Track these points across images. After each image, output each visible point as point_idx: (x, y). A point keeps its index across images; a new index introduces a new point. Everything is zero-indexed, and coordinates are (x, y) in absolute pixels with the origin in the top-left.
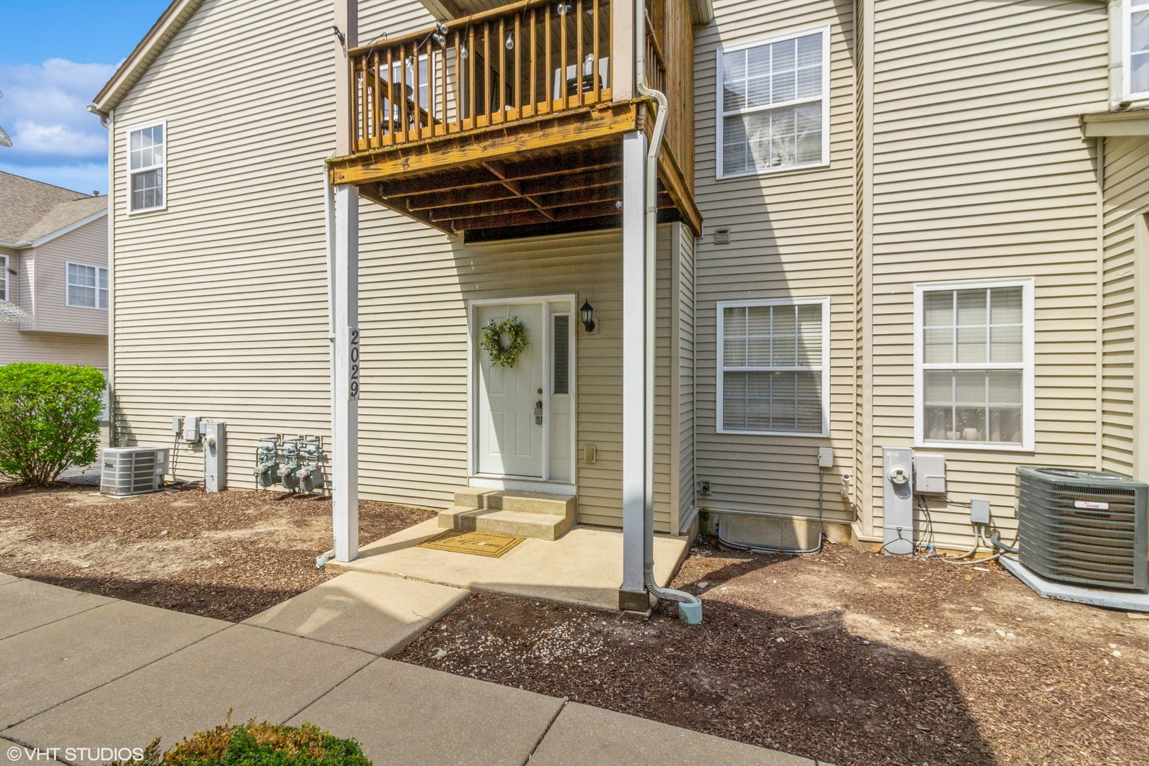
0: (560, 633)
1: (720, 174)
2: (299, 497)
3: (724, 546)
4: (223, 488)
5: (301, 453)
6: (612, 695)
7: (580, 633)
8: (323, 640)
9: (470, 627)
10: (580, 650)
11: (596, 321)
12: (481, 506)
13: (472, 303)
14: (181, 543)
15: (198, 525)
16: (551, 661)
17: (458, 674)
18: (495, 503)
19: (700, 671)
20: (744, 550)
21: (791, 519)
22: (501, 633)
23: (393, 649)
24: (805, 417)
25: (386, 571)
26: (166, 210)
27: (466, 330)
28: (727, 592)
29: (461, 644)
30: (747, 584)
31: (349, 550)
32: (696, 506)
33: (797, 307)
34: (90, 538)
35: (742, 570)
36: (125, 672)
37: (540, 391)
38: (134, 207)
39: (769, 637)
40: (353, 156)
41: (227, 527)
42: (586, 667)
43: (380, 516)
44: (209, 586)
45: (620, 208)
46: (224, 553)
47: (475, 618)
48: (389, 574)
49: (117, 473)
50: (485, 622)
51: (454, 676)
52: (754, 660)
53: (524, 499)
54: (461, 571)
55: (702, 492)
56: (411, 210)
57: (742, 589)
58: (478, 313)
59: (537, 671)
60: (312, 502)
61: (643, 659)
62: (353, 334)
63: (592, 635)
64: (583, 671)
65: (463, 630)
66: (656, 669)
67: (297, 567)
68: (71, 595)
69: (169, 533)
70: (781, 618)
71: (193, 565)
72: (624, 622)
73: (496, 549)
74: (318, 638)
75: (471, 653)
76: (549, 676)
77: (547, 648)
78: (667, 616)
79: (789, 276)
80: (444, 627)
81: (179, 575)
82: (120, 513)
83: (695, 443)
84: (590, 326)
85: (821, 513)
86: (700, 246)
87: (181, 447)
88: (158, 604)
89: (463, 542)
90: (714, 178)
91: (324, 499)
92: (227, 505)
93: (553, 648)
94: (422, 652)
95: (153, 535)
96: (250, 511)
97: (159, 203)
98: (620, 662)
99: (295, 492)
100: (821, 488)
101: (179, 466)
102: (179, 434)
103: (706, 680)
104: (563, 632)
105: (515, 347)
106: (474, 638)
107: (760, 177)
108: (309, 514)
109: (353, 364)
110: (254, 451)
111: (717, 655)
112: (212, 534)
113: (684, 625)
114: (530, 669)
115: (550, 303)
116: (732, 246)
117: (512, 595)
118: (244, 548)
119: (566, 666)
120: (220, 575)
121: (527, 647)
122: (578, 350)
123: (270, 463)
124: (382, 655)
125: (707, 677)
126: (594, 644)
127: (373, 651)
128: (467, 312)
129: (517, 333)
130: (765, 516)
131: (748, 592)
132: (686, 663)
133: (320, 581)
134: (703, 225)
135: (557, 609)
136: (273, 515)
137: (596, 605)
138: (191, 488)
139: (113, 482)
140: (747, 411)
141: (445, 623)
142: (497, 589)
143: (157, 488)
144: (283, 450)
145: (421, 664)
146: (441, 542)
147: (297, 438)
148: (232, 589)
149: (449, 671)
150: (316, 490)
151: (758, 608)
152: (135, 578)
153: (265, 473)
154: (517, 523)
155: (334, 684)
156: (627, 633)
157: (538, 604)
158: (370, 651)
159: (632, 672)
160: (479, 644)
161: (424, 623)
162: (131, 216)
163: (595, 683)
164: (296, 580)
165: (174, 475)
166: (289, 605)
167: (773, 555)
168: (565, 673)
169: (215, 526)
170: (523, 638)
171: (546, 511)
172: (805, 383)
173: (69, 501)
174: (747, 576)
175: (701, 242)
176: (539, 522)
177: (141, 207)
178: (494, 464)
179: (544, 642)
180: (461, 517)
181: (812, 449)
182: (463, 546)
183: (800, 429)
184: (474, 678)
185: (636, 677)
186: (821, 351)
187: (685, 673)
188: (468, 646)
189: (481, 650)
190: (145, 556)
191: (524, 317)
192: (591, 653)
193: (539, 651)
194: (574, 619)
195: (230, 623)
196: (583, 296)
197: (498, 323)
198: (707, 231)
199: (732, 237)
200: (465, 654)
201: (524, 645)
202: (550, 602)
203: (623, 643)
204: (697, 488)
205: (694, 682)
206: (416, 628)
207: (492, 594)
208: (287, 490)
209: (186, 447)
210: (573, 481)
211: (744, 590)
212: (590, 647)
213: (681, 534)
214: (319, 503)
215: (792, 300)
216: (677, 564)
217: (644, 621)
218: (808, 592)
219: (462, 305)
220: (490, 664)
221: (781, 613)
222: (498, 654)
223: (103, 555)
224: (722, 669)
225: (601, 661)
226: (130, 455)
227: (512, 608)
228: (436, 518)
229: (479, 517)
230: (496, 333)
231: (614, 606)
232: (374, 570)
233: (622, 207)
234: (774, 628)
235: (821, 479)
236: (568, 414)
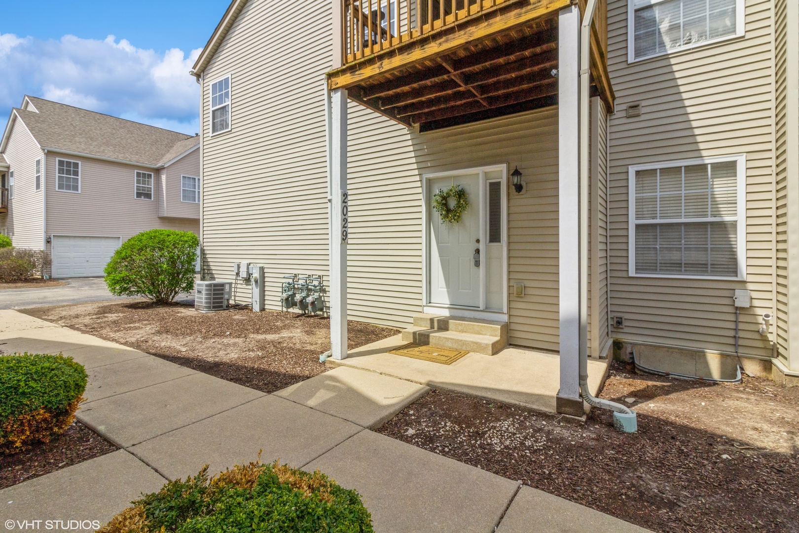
0: (507, 427)
1: (631, 59)
2: (308, 317)
3: (640, 370)
4: (263, 309)
5: (310, 287)
6: (562, 485)
7: (524, 429)
8: (325, 411)
9: (432, 414)
10: (527, 443)
11: (523, 184)
12: (432, 327)
13: (425, 176)
14: (237, 340)
15: (247, 330)
16: (501, 449)
17: (426, 449)
18: (443, 325)
19: (646, 475)
20: (662, 376)
21: (704, 352)
22: (457, 421)
23: (375, 424)
24: (719, 263)
25: (367, 368)
26: (231, 131)
27: (420, 196)
28: (656, 408)
29: (426, 426)
30: (675, 404)
31: (341, 352)
32: (610, 336)
33: (709, 166)
34: (187, 334)
35: (667, 392)
36: (201, 418)
37: (478, 241)
38: (214, 131)
39: (712, 452)
40: (344, 67)
41: (264, 332)
42: (533, 457)
43: (361, 331)
44: (253, 368)
45: (555, 74)
46: (262, 348)
47: (435, 407)
48: (369, 370)
49: (204, 296)
50: (443, 412)
51: (423, 450)
52: (701, 472)
53: (466, 322)
54: (422, 372)
55: (615, 325)
56: (382, 108)
57: (670, 407)
58: (430, 183)
59: (491, 456)
60: (317, 320)
61: (586, 457)
62: (344, 196)
63: (535, 431)
64: (531, 461)
65: (426, 416)
66: (600, 468)
67: (307, 361)
68: (174, 367)
69: (231, 333)
70: (721, 437)
71: (243, 354)
72: (562, 424)
73: (447, 359)
74: (322, 410)
75: (435, 434)
76: (502, 460)
77: (497, 437)
78: (601, 423)
79: (699, 139)
80: (411, 412)
81: (236, 360)
82: (204, 320)
83: (609, 285)
84: (519, 188)
85: (736, 349)
86: (612, 121)
87: (239, 282)
88: (222, 377)
89: (421, 352)
90: (625, 63)
91: (324, 318)
92: (264, 319)
93: (502, 438)
94: (396, 429)
95: (222, 335)
96: (278, 324)
97: (227, 127)
98: (565, 457)
99: (305, 313)
100: (737, 326)
101: (238, 294)
102: (238, 274)
103: (654, 485)
104: (509, 426)
105: (460, 207)
106: (435, 423)
107: (670, 56)
108: (315, 327)
109: (344, 217)
110: (280, 285)
111: (660, 462)
112: (255, 336)
113: (619, 431)
114: (485, 453)
115: (485, 173)
116: (643, 118)
117: (463, 393)
118: (274, 346)
119: (515, 454)
120: (259, 362)
121: (479, 435)
122: (508, 207)
123: (290, 293)
124: (367, 428)
125: (655, 482)
126: (538, 439)
127: (361, 424)
128: (422, 184)
129: (460, 197)
130: (679, 349)
131: (677, 410)
132: (629, 466)
133: (322, 372)
134: (615, 103)
135: (501, 407)
136: (292, 326)
137: (535, 407)
138: (244, 309)
139: (201, 302)
140: (659, 258)
141: (412, 409)
142: (451, 388)
143: (225, 308)
144: (298, 285)
145: (396, 438)
146: (405, 351)
147: (307, 276)
148: (267, 371)
149: (418, 446)
150: (318, 313)
151: (693, 425)
152: (210, 360)
153: (287, 299)
154: (462, 340)
155: (333, 445)
156: (566, 433)
157: (484, 402)
158: (359, 423)
159: (578, 467)
160: (440, 428)
161: (397, 407)
162: (212, 137)
163: (545, 473)
164: (307, 369)
165: (235, 300)
166: (302, 385)
167: (693, 381)
168: (515, 460)
169: (257, 331)
170: (475, 427)
171: (483, 333)
172: (720, 233)
173: (178, 312)
174: (672, 396)
175: (613, 117)
176: (479, 341)
177: (217, 131)
178: (441, 295)
179: (493, 432)
180: (419, 334)
181: (725, 291)
182: (421, 355)
183: (713, 273)
184: (439, 454)
185: (582, 472)
186: (736, 203)
187: (631, 475)
188: (431, 429)
189: (442, 432)
190: (217, 347)
191: (465, 184)
192: (537, 446)
193: (491, 439)
194: (517, 417)
195: (265, 394)
196: (513, 166)
197: (445, 190)
198: (619, 107)
199: (643, 110)
200: (430, 434)
201: (477, 433)
202: (495, 402)
203: (564, 441)
204: (610, 322)
205: (641, 485)
206: (391, 410)
207: (447, 391)
208: (300, 312)
209: (241, 282)
210: (505, 310)
211: (672, 408)
212: (534, 441)
213: (601, 358)
214: (321, 321)
215: (703, 160)
216: (602, 381)
217: (581, 425)
218: (743, 416)
219: (418, 178)
220: (450, 445)
221: (718, 432)
222: (457, 438)
223: (194, 345)
224: (668, 477)
225: (547, 454)
226: (210, 285)
227: (464, 403)
228: (400, 335)
229: (431, 335)
230: (444, 198)
231: (552, 410)
232: (358, 366)
233: (557, 74)
234: (716, 446)
235: (737, 318)
236: (500, 258)
